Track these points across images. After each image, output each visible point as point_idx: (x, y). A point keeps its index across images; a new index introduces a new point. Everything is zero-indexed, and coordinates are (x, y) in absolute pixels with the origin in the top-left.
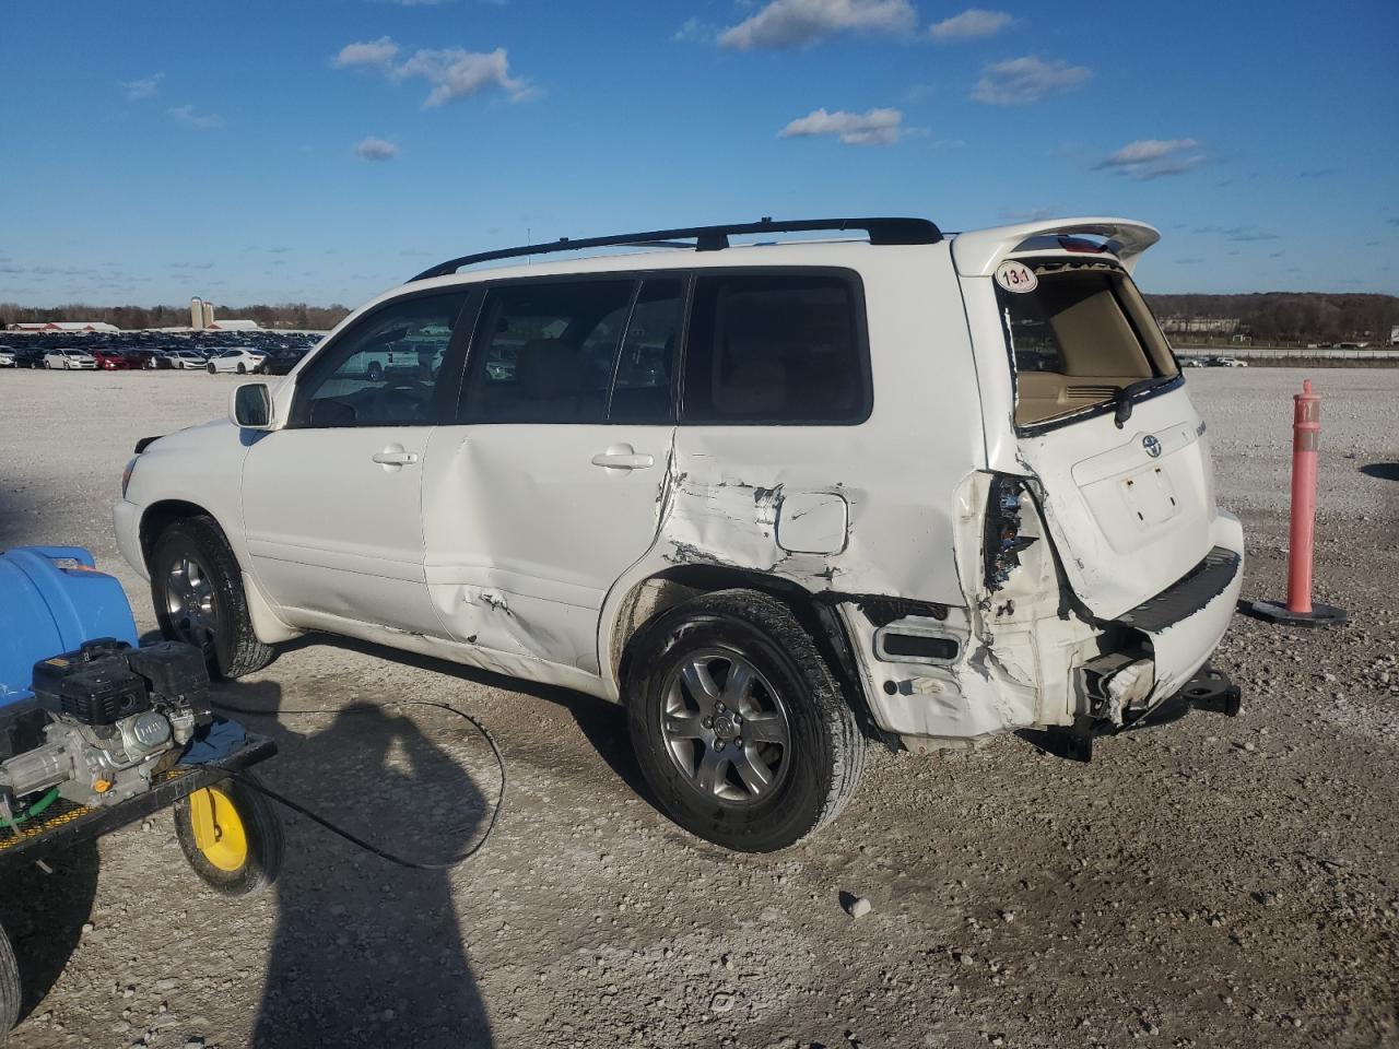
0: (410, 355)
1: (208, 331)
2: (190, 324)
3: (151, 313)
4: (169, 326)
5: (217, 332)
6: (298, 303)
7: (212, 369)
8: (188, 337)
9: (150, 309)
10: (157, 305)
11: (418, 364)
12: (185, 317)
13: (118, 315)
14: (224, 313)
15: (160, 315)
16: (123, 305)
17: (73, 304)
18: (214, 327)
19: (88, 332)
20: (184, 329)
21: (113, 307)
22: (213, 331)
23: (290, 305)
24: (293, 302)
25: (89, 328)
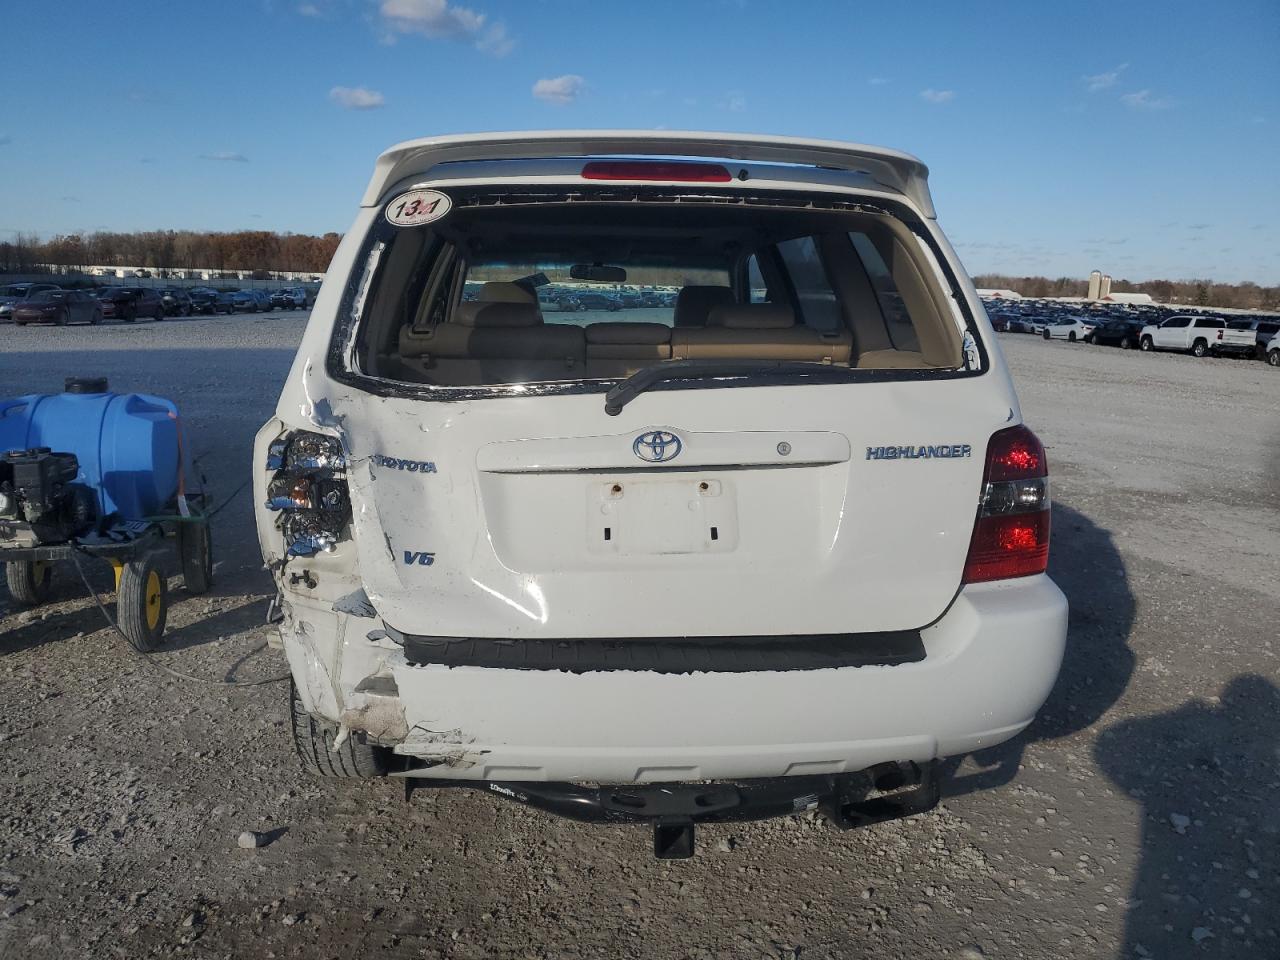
0: (1246, 333)
1: (1100, 302)
2: (1086, 295)
3: (1055, 284)
4: (1067, 296)
5: (1109, 304)
6: (1203, 279)
7: (1047, 335)
8: (1079, 307)
9: (1055, 280)
10: (1062, 277)
11: (1254, 343)
12: (1082, 289)
13: (1027, 285)
14: (1124, 287)
15: (1064, 286)
16: (1032, 276)
17: (991, 274)
18: (1107, 298)
19: (995, 297)
20: (1078, 299)
21: (1024, 277)
22: (1105, 302)
23: (1195, 281)
24: (1198, 278)
25: (997, 294)
